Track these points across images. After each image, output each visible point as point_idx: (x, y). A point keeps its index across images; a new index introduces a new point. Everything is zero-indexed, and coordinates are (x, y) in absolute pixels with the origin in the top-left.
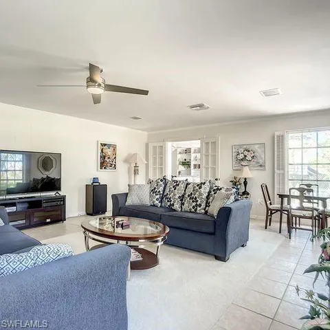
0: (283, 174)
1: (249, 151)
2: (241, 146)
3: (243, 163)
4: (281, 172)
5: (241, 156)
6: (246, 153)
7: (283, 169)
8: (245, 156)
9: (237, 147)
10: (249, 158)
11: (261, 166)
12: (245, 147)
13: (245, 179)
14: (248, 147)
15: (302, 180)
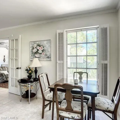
0: (63, 64)
1: (40, 46)
2: (34, 42)
3: (37, 56)
4: (61, 62)
5: (35, 50)
6: (38, 48)
7: (63, 60)
8: (38, 50)
9: (33, 43)
10: (40, 51)
11: (48, 57)
12: (37, 43)
13: (36, 68)
14: (39, 43)
15: (77, 68)
